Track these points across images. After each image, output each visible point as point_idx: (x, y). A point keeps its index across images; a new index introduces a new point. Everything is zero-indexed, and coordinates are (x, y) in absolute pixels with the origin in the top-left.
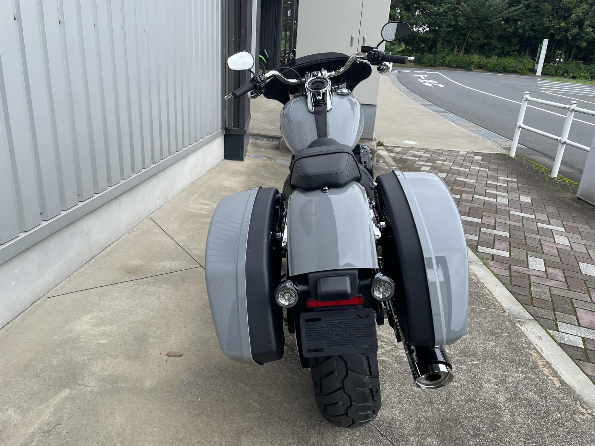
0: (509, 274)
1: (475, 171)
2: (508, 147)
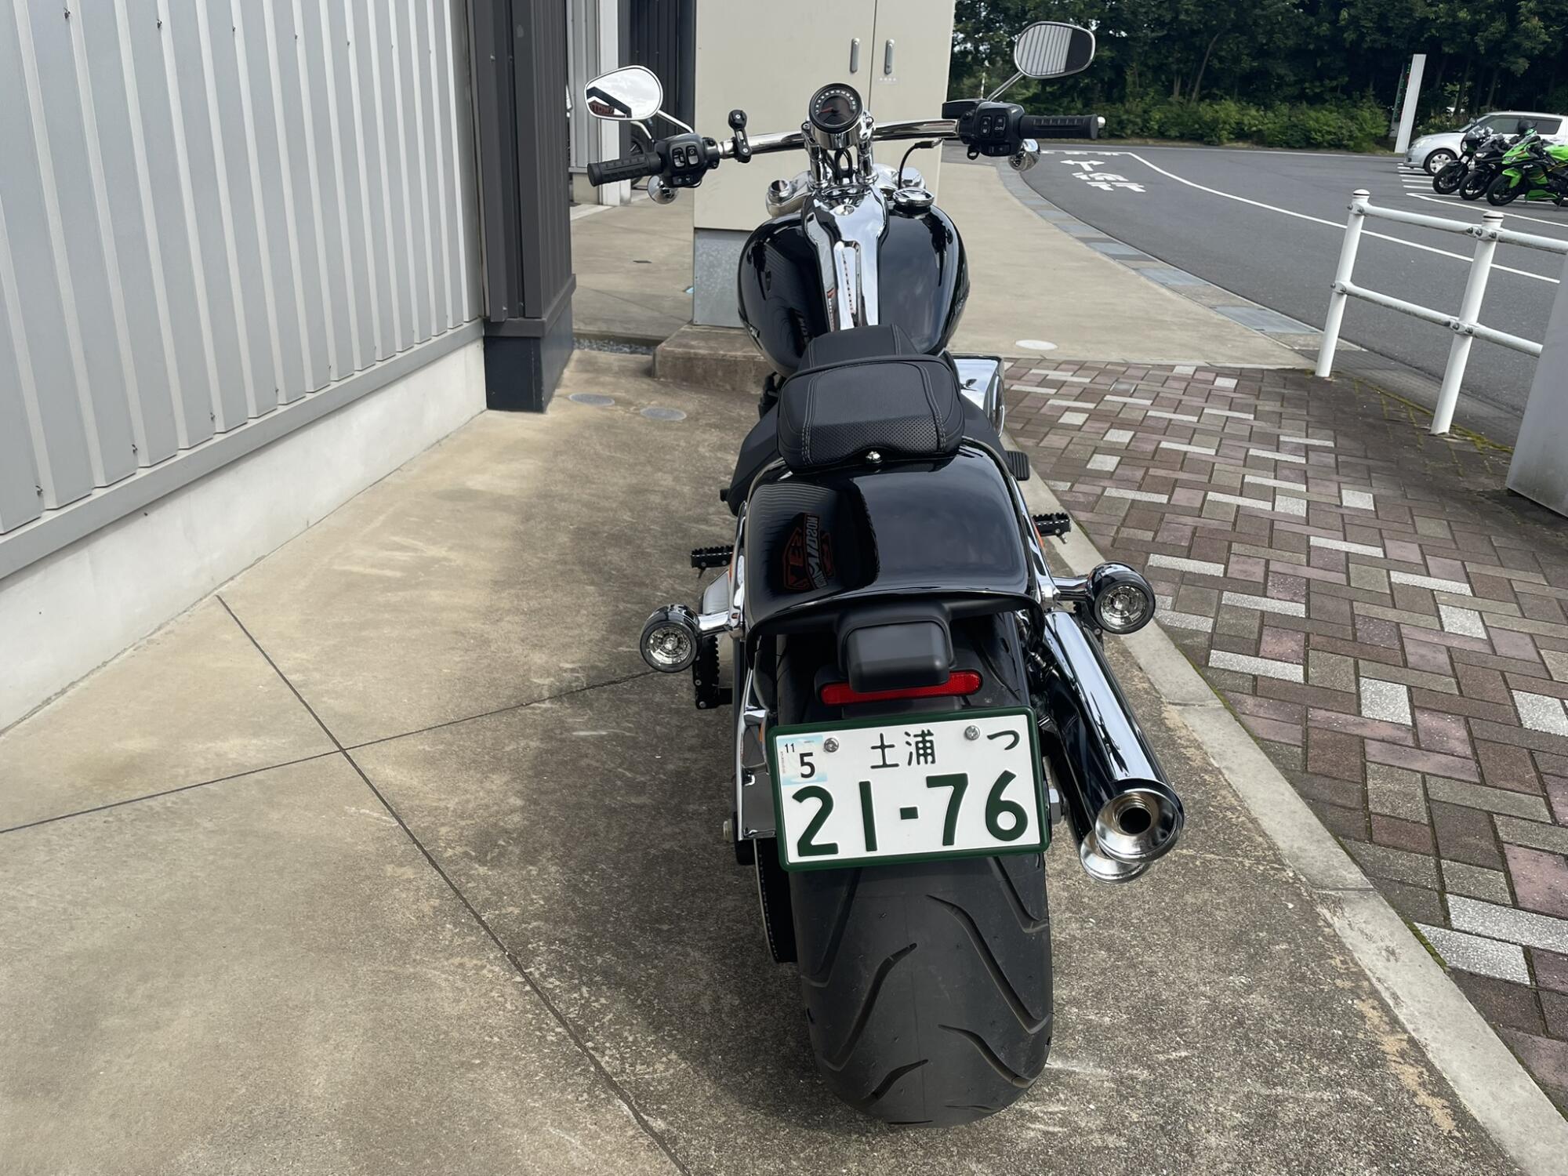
0: (1300, 736)
1: (1216, 422)
2: (1311, 349)
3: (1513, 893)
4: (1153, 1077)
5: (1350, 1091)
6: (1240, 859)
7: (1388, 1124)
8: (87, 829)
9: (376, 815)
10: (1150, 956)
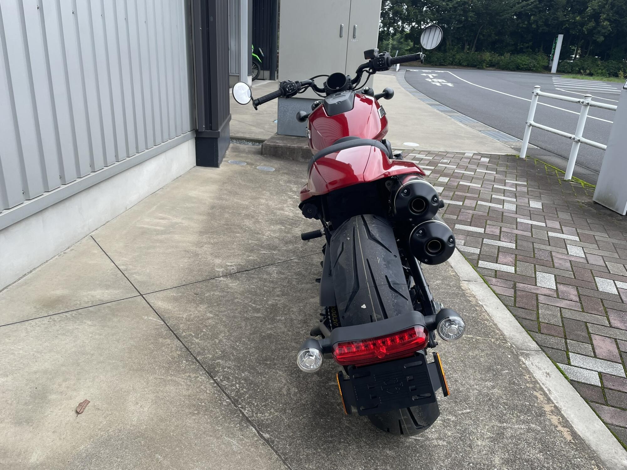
0: (513, 293)
1: (481, 174)
2: (518, 147)
3: (594, 352)
4: (456, 419)
5: (532, 425)
6: (490, 339)
7: (546, 437)
8: (42, 324)
9: (155, 320)
10: (455, 375)
